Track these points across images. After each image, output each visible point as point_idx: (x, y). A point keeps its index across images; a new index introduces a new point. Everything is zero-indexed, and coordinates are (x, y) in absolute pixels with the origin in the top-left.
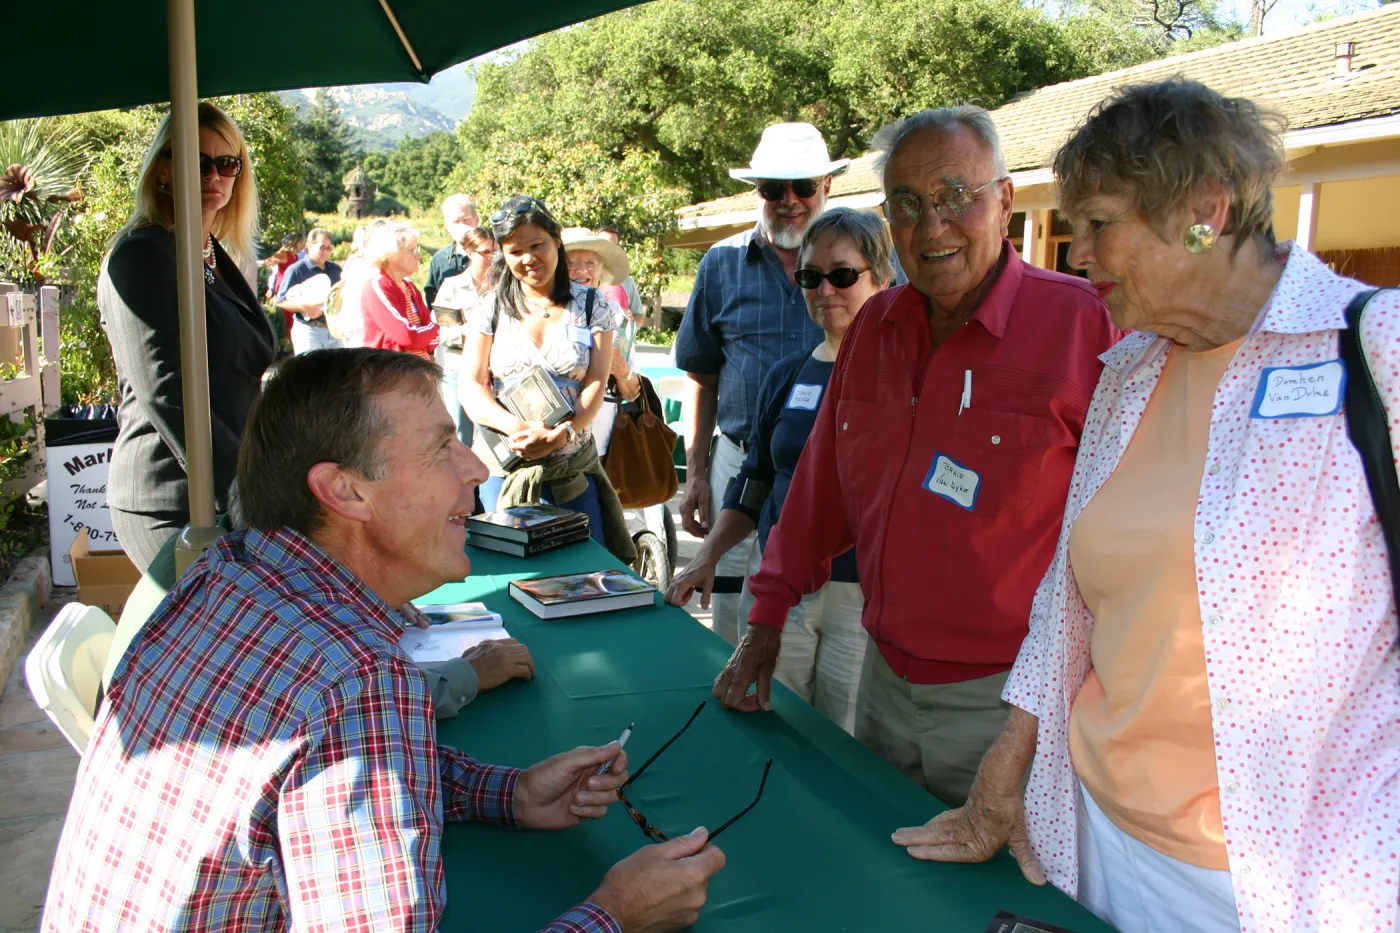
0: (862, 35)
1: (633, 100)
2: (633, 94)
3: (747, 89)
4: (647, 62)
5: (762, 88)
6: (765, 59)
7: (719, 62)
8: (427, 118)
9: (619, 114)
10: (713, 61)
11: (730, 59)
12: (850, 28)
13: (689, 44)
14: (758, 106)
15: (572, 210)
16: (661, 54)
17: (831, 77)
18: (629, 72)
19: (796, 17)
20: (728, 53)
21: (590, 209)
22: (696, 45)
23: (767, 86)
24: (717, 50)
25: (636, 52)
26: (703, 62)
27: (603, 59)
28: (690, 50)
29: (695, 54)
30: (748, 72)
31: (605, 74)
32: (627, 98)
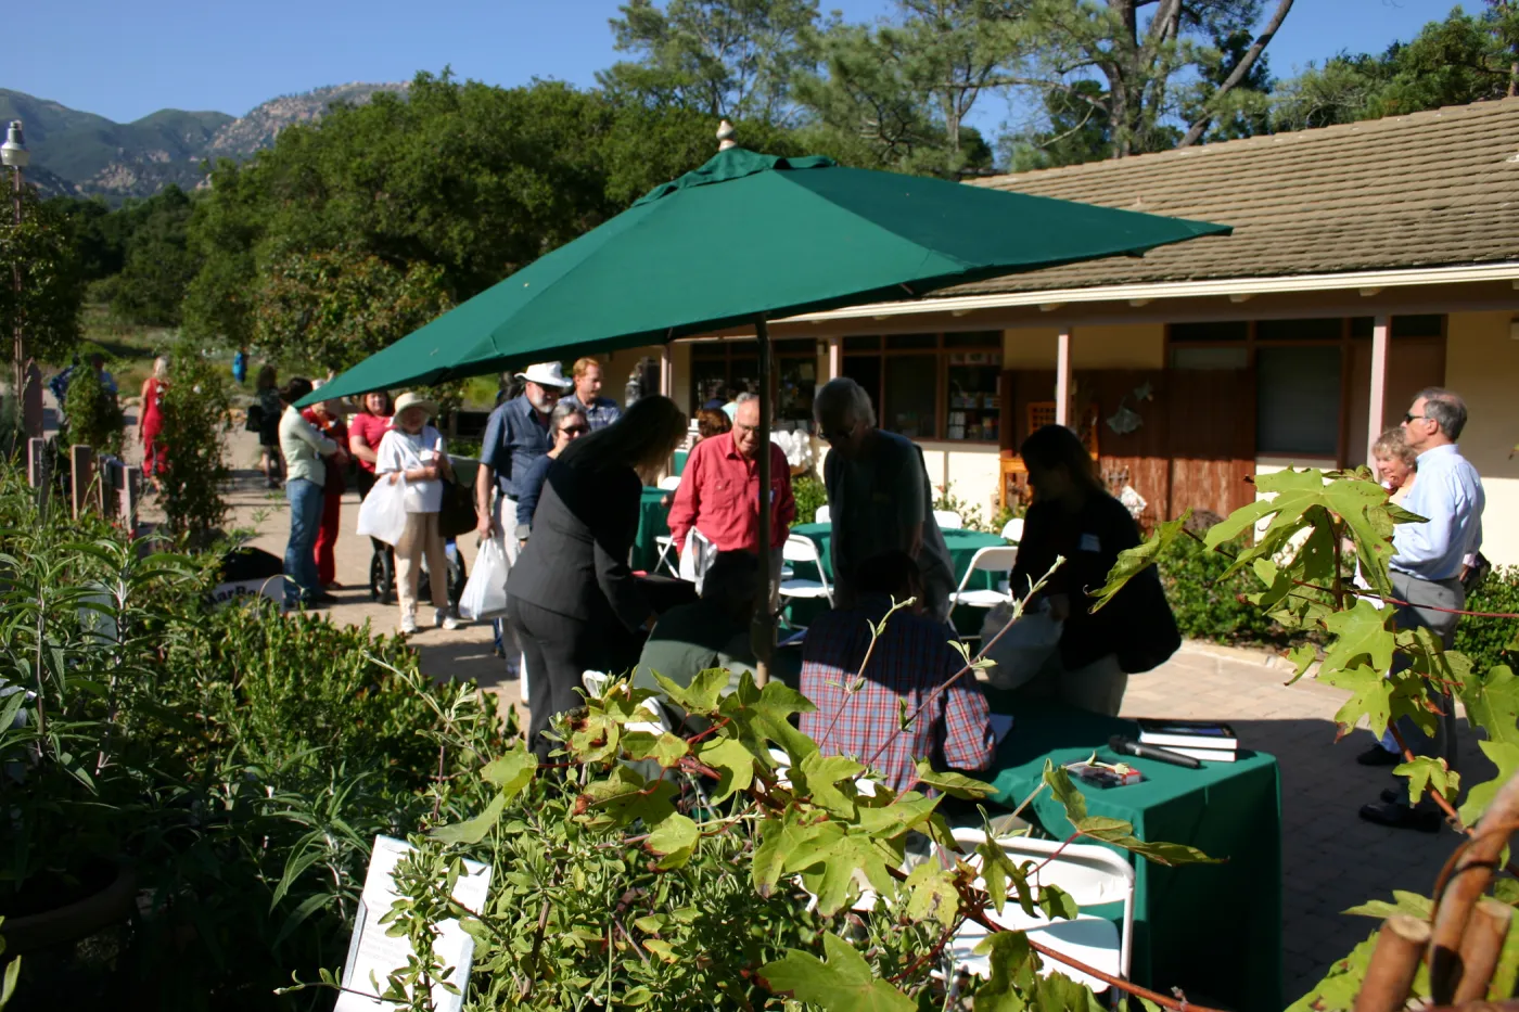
0: (635, 156)
1: (415, 212)
2: (415, 207)
3: (530, 205)
4: (430, 178)
5: (544, 204)
6: (545, 177)
7: (501, 178)
8: (39, 180)
9: (400, 227)
10: (495, 179)
11: (511, 176)
12: (623, 148)
13: (470, 160)
14: (539, 221)
15: (374, 326)
16: (443, 169)
17: (607, 193)
18: (411, 185)
19: (564, 132)
20: (510, 170)
21: (392, 325)
22: (477, 161)
23: (550, 202)
24: (498, 167)
25: (419, 168)
26: (486, 179)
27: (383, 171)
28: (473, 166)
29: (476, 169)
30: (530, 189)
31: (386, 187)
32: (408, 211)
